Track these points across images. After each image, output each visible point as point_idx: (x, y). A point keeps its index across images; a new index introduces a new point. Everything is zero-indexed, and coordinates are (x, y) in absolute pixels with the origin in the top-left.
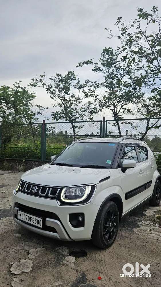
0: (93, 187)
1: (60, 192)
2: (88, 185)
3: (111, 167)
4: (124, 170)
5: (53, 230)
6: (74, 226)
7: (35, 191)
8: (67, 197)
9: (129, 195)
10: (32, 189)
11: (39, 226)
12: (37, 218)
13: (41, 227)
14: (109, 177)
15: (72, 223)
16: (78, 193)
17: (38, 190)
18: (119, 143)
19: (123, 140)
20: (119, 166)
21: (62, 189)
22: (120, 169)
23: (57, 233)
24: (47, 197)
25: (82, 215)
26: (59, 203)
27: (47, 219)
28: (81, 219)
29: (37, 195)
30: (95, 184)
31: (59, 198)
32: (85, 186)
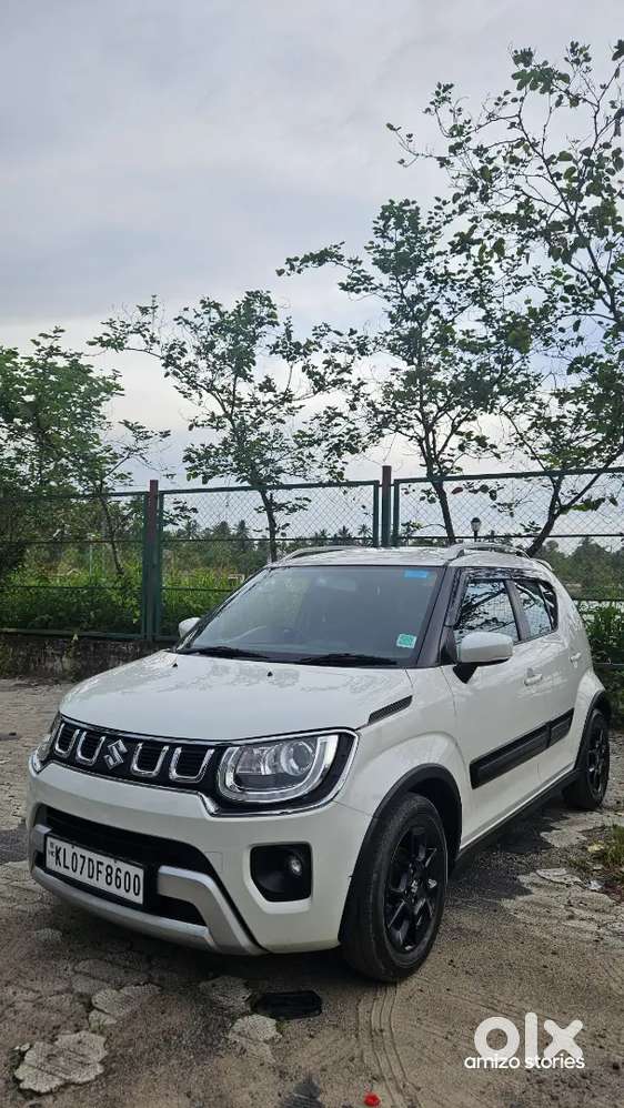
0: (346, 741)
1: (216, 759)
2: (328, 731)
3: (414, 661)
4: (465, 672)
5: (189, 913)
6: (270, 896)
7: (115, 760)
8: (241, 783)
9: (485, 770)
10: (105, 751)
11: (131, 896)
12: (125, 867)
13: (139, 899)
14: (406, 702)
15: (261, 882)
16: (288, 765)
17: (127, 757)
18: (445, 567)
19: (461, 554)
20: (446, 657)
21: (221, 749)
22: (448, 669)
23: (204, 924)
24: (163, 781)
25: (304, 851)
26: (212, 808)
27: (165, 870)
28: (297, 868)
29: (121, 773)
30: (353, 730)
31: (209, 787)
32: (311, 737)
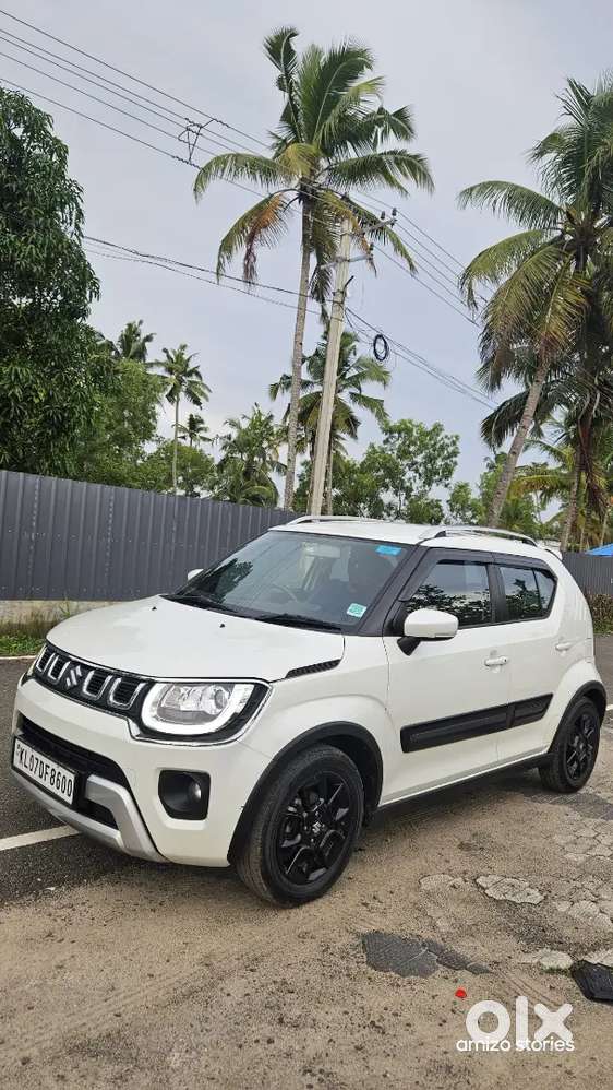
0: (260, 691)
1: (145, 692)
2: (243, 680)
3: (357, 628)
4: (409, 646)
5: (107, 817)
6: (172, 813)
7: (71, 681)
8: (164, 714)
9: (416, 738)
10: (67, 674)
11: (64, 796)
12: (64, 772)
13: (70, 800)
14: (333, 664)
15: (169, 803)
16: (209, 706)
17: (81, 679)
18: (418, 545)
19: (442, 534)
20: (395, 628)
21: (151, 683)
22: (392, 641)
23: (116, 828)
24: (101, 705)
25: (204, 779)
26: (135, 730)
27: (94, 779)
28: (199, 793)
29: (73, 693)
30: (268, 682)
31: (134, 714)
32: (229, 684)
